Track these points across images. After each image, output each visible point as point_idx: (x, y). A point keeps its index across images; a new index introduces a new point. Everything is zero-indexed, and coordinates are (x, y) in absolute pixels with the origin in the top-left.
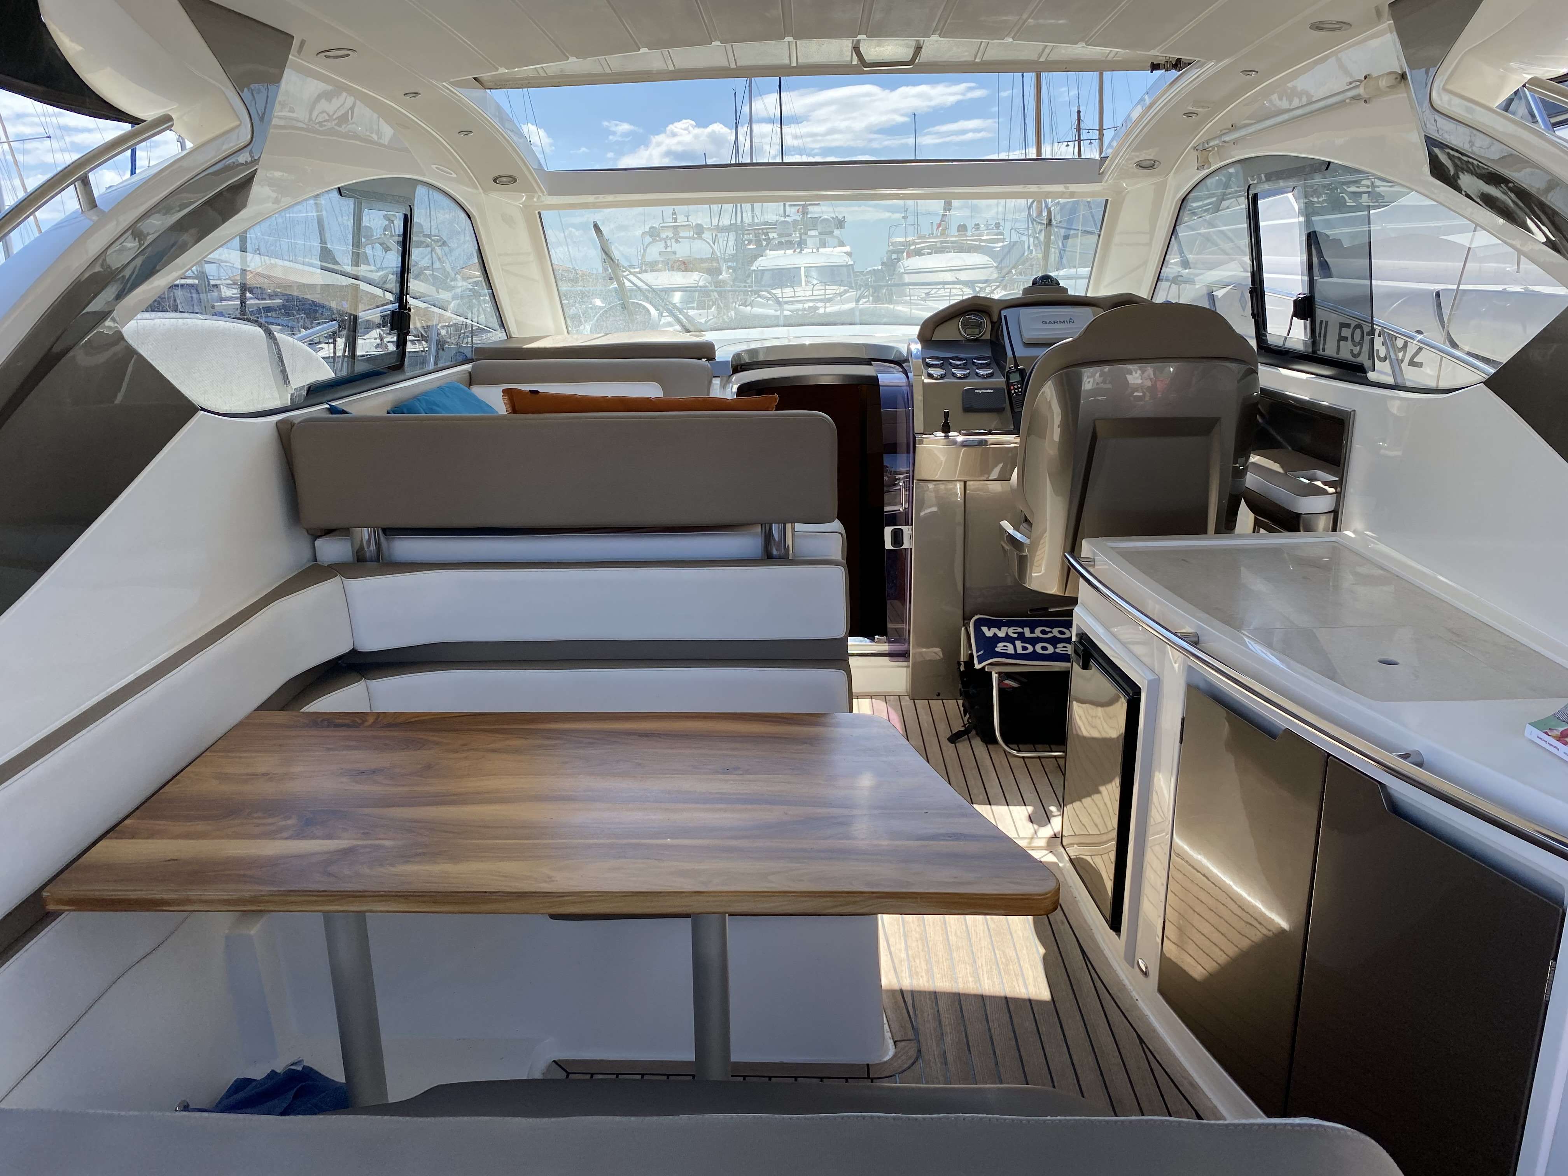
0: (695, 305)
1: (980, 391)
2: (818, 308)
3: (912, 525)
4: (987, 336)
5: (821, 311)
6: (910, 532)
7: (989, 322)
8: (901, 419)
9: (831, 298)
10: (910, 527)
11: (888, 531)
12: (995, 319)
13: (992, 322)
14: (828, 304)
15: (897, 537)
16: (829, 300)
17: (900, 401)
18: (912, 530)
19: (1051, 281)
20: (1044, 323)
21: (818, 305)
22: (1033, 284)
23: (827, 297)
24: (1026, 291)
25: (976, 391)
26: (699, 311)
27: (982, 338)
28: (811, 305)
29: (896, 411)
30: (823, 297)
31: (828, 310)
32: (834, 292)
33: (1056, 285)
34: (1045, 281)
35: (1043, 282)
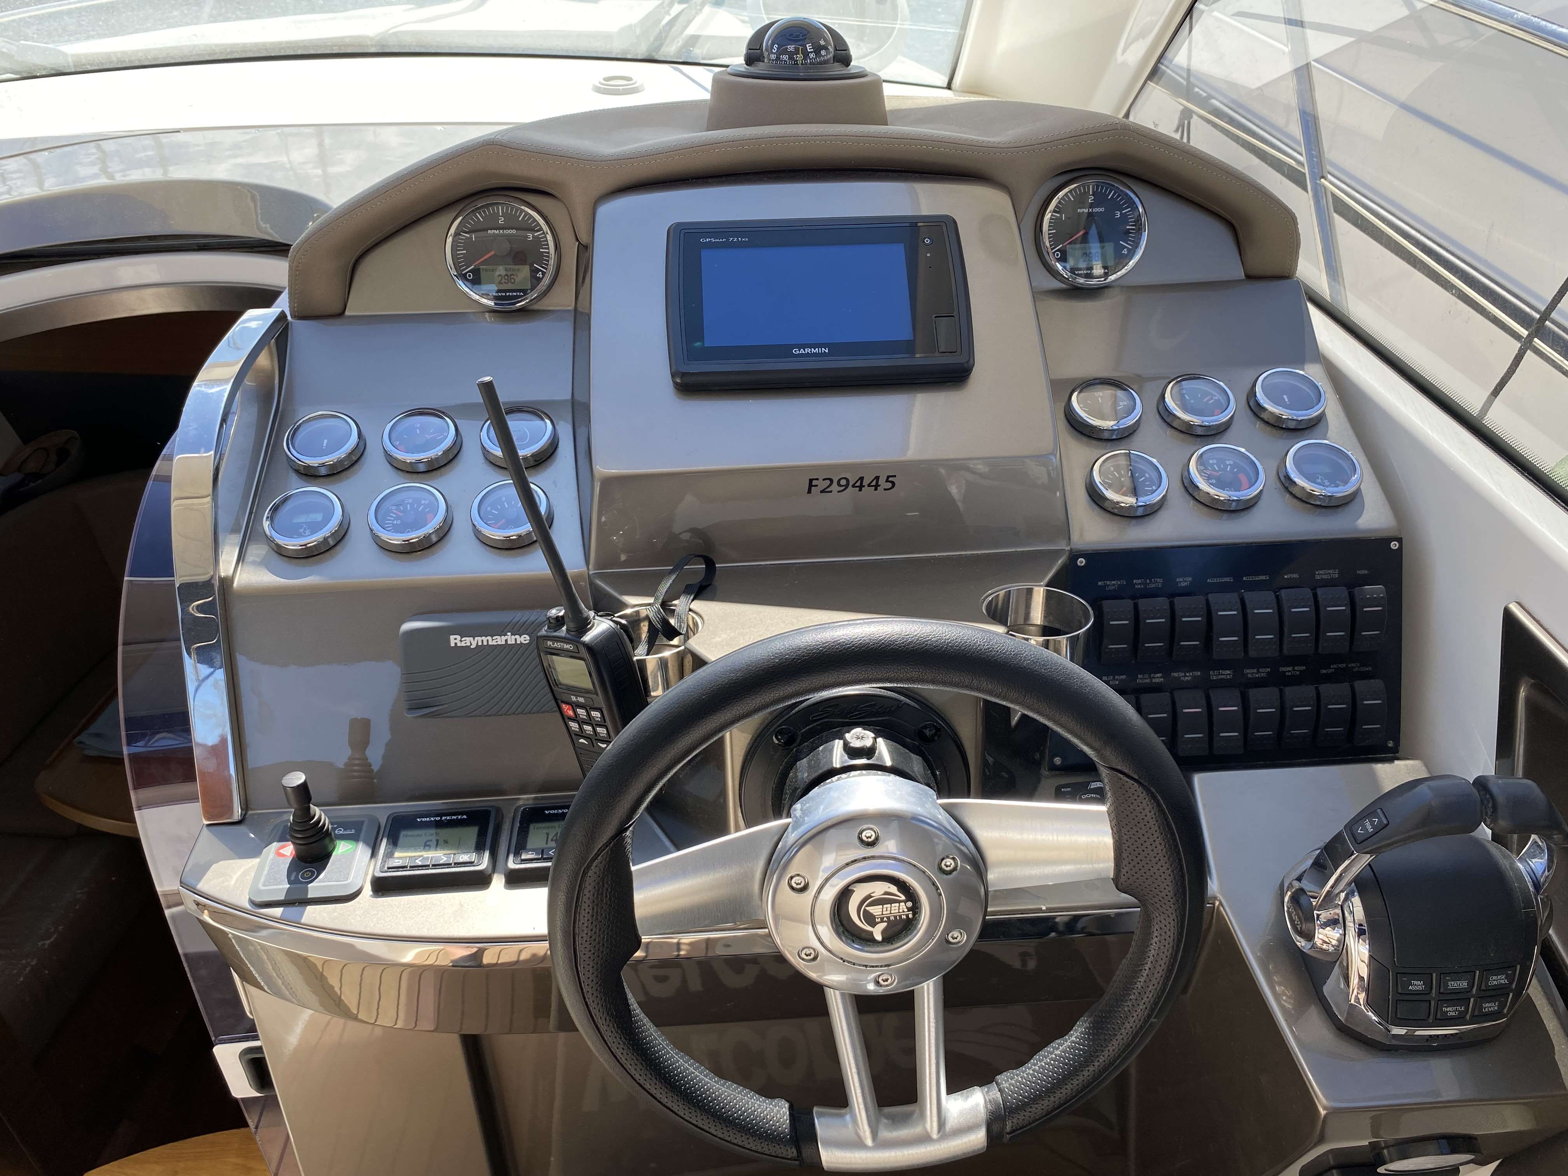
1: (468, 641)
7: (569, 235)
19: (821, 49)
22: (751, 59)
25: (455, 640)
33: (838, 69)
34: (791, 48)
35: (785, 52)
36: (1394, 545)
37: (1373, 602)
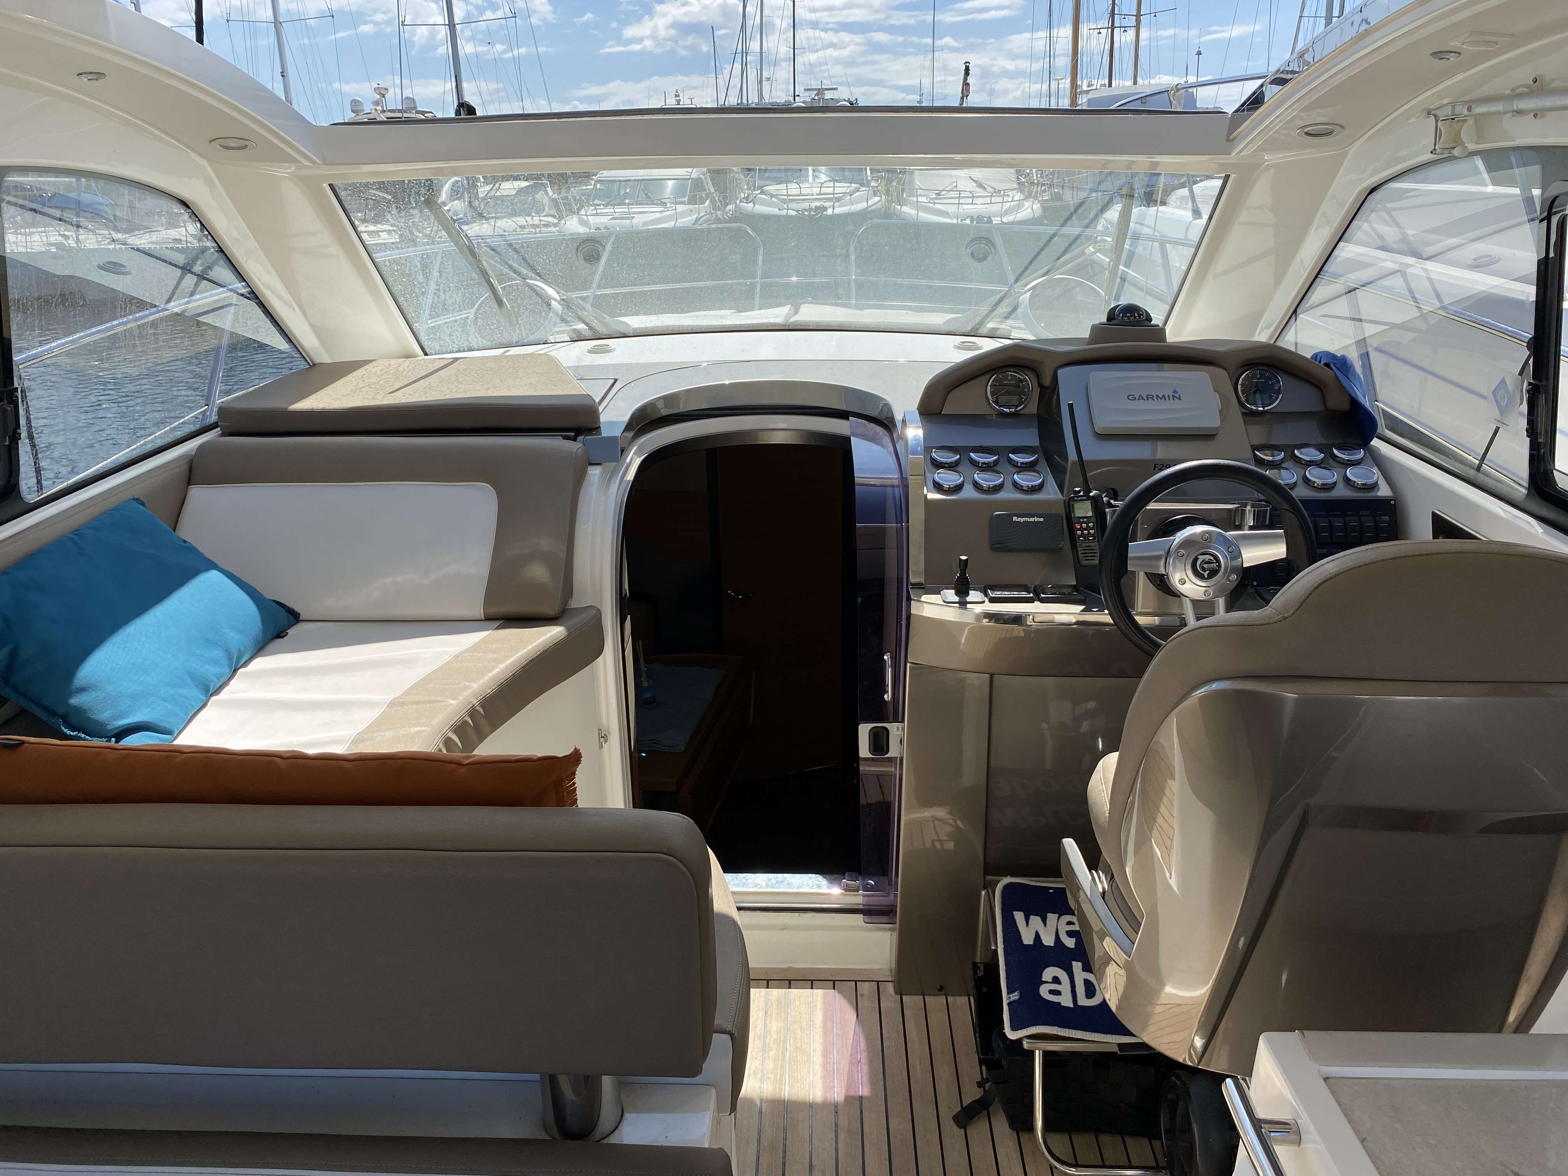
0: (686, 199)
1: (1020, 519)
2: (825, 209)
3: (903, 721)
4: (1032, 408)
5: (830, 212)
6: (900, 732)
7: (1036, 385)
8: (891, 542)
9: (841, 197)
10: (900, 725)
11: (864, 730)
12: (1047, 382)
13: (1040, 385)
14: (837, 204)
15: (879, 742)
16: (838, 199)
17: (891, 512)
18: (903, 729)
19: (1140, 315)
20: (1131, 398)
21: (827, 204)
22: (1109, 319)
23: (836, 196)
24: (1096, 330)
25: (1015, 518)
26: (691, 207)
27: (1022, 412)
28: (818, 204)
29: (884, 528)
30: (832, 196)
31: (838, 211)
32: (844, 190)
33: (1147, 323)
34: (1128, 315)
35: (1126, 316)
36: (1393, 502)
37: (1384, 522)
